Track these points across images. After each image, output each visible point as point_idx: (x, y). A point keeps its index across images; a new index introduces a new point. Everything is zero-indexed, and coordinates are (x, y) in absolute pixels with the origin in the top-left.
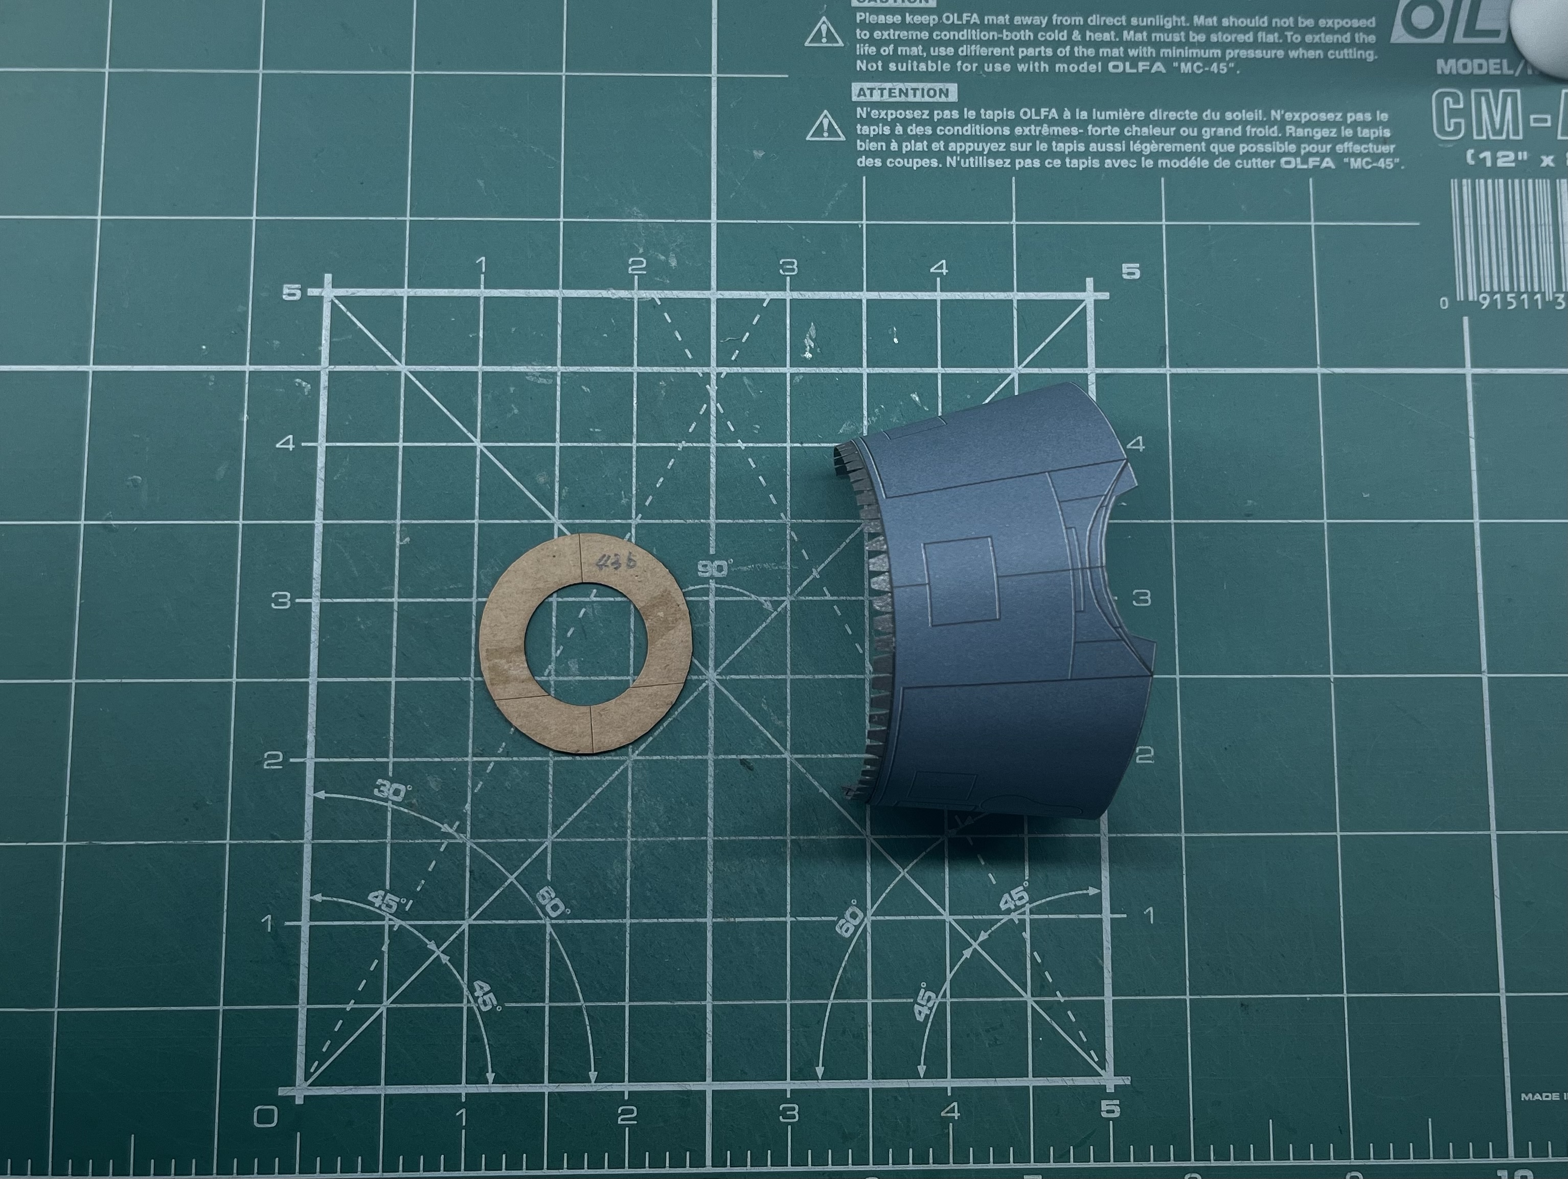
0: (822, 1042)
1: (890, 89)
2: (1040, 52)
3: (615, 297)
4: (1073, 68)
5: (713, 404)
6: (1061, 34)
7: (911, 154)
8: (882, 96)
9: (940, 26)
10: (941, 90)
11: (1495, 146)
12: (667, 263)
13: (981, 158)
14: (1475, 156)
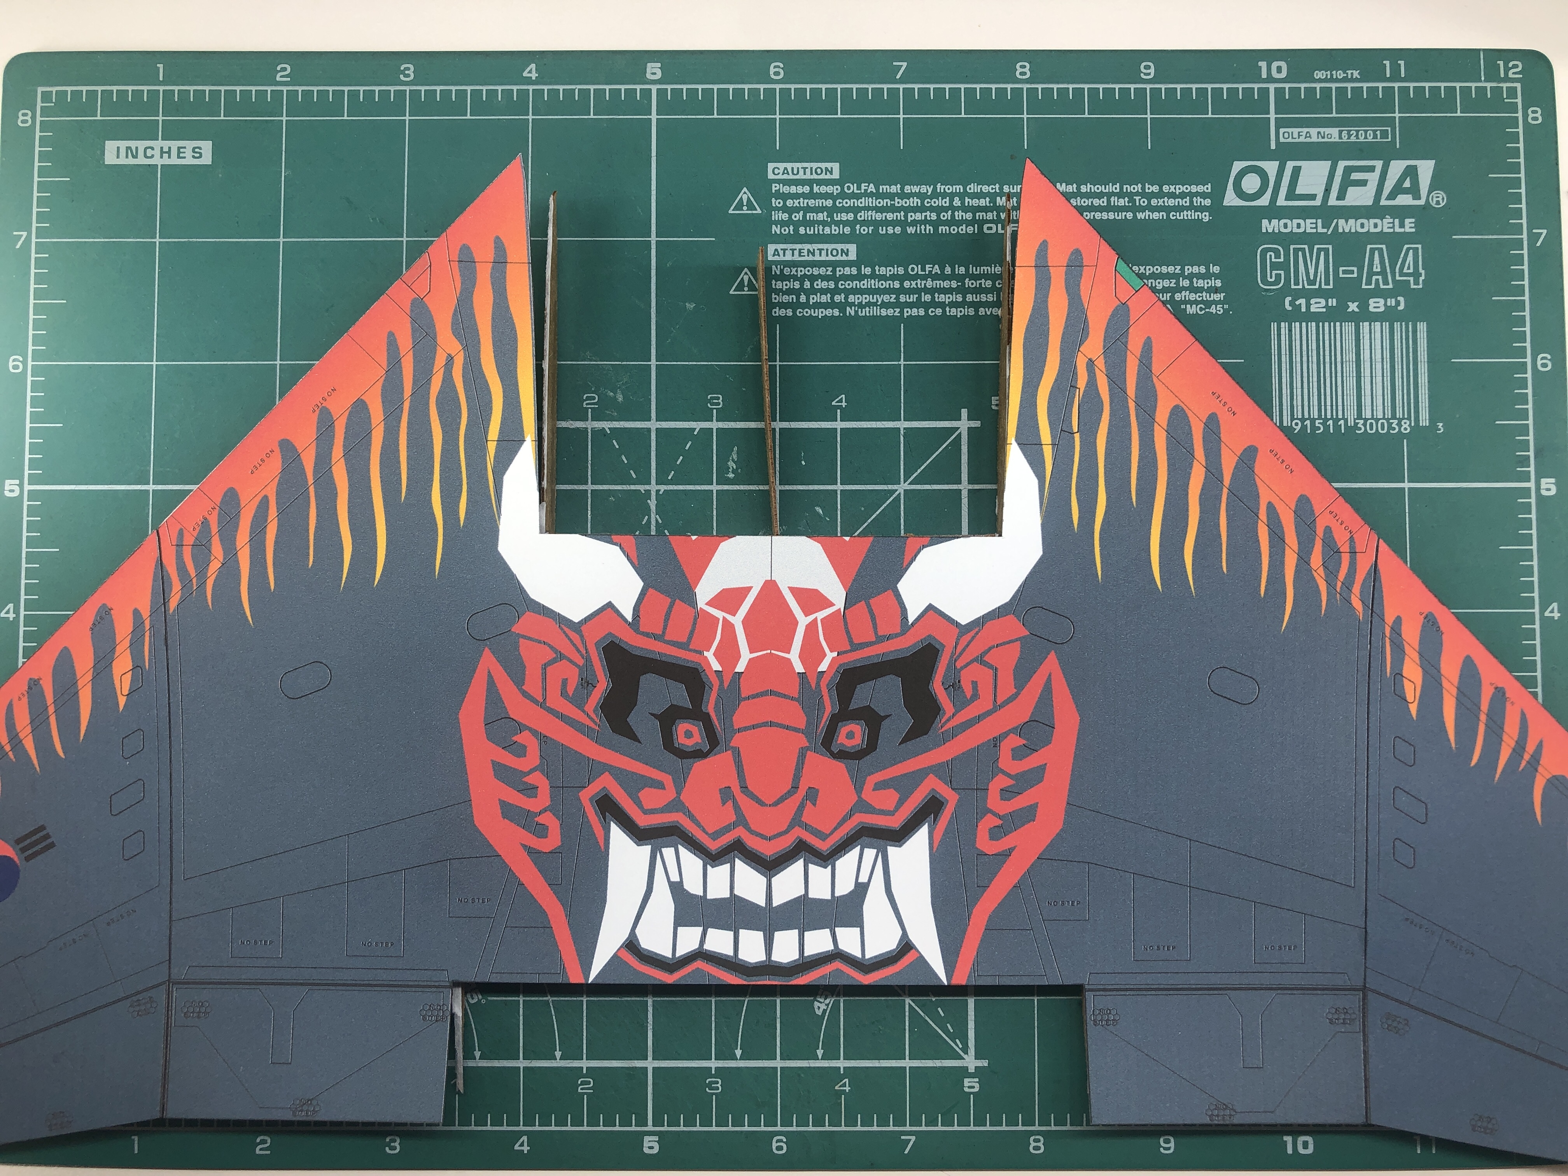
0: (741, 1030)
1: (800, 250)
2: (926, 216)
3: (572, 427)
4: (954, 230)
5: (653, 516)
6: (944, 200)
7: (818, 305)
8: (793, 255)
9: (843, 195)
10: (842, 249)
11: (1309, 295)
12: (615, 398)
13: (875, 308)
14: (1292, 303)
